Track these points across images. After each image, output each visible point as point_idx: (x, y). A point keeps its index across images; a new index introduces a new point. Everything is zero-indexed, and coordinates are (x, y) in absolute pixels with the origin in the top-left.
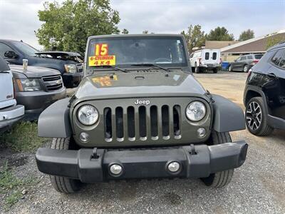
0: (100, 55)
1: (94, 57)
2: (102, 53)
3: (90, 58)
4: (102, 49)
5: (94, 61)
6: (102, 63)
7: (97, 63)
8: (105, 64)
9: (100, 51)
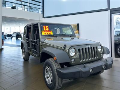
0: (46, 30)
1: (44, 31)
2: (47, 30)
3: (42, 31)
4: (47, 28)
5: (44, 33)
6: (48, 33)
7: (45, 34)
8: (49, 34)
9: (46, 29)
